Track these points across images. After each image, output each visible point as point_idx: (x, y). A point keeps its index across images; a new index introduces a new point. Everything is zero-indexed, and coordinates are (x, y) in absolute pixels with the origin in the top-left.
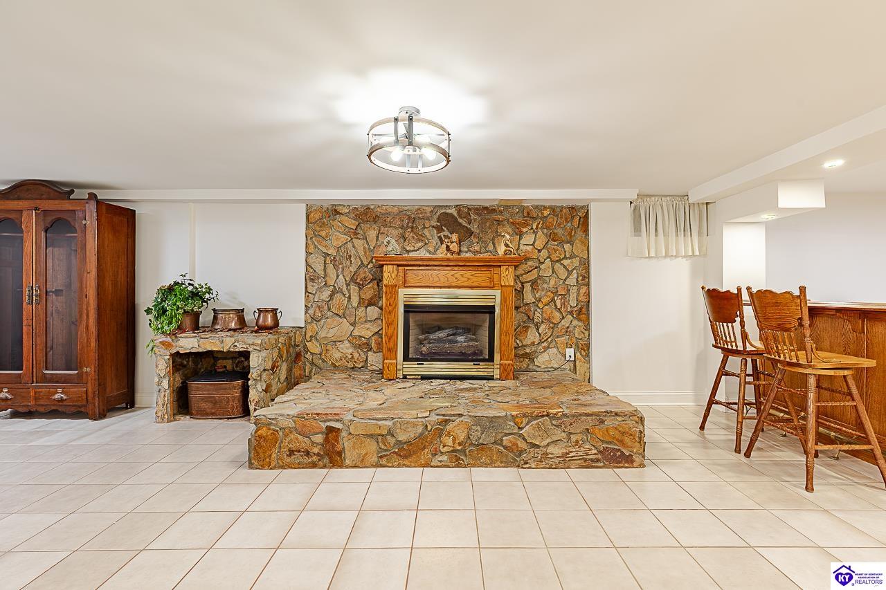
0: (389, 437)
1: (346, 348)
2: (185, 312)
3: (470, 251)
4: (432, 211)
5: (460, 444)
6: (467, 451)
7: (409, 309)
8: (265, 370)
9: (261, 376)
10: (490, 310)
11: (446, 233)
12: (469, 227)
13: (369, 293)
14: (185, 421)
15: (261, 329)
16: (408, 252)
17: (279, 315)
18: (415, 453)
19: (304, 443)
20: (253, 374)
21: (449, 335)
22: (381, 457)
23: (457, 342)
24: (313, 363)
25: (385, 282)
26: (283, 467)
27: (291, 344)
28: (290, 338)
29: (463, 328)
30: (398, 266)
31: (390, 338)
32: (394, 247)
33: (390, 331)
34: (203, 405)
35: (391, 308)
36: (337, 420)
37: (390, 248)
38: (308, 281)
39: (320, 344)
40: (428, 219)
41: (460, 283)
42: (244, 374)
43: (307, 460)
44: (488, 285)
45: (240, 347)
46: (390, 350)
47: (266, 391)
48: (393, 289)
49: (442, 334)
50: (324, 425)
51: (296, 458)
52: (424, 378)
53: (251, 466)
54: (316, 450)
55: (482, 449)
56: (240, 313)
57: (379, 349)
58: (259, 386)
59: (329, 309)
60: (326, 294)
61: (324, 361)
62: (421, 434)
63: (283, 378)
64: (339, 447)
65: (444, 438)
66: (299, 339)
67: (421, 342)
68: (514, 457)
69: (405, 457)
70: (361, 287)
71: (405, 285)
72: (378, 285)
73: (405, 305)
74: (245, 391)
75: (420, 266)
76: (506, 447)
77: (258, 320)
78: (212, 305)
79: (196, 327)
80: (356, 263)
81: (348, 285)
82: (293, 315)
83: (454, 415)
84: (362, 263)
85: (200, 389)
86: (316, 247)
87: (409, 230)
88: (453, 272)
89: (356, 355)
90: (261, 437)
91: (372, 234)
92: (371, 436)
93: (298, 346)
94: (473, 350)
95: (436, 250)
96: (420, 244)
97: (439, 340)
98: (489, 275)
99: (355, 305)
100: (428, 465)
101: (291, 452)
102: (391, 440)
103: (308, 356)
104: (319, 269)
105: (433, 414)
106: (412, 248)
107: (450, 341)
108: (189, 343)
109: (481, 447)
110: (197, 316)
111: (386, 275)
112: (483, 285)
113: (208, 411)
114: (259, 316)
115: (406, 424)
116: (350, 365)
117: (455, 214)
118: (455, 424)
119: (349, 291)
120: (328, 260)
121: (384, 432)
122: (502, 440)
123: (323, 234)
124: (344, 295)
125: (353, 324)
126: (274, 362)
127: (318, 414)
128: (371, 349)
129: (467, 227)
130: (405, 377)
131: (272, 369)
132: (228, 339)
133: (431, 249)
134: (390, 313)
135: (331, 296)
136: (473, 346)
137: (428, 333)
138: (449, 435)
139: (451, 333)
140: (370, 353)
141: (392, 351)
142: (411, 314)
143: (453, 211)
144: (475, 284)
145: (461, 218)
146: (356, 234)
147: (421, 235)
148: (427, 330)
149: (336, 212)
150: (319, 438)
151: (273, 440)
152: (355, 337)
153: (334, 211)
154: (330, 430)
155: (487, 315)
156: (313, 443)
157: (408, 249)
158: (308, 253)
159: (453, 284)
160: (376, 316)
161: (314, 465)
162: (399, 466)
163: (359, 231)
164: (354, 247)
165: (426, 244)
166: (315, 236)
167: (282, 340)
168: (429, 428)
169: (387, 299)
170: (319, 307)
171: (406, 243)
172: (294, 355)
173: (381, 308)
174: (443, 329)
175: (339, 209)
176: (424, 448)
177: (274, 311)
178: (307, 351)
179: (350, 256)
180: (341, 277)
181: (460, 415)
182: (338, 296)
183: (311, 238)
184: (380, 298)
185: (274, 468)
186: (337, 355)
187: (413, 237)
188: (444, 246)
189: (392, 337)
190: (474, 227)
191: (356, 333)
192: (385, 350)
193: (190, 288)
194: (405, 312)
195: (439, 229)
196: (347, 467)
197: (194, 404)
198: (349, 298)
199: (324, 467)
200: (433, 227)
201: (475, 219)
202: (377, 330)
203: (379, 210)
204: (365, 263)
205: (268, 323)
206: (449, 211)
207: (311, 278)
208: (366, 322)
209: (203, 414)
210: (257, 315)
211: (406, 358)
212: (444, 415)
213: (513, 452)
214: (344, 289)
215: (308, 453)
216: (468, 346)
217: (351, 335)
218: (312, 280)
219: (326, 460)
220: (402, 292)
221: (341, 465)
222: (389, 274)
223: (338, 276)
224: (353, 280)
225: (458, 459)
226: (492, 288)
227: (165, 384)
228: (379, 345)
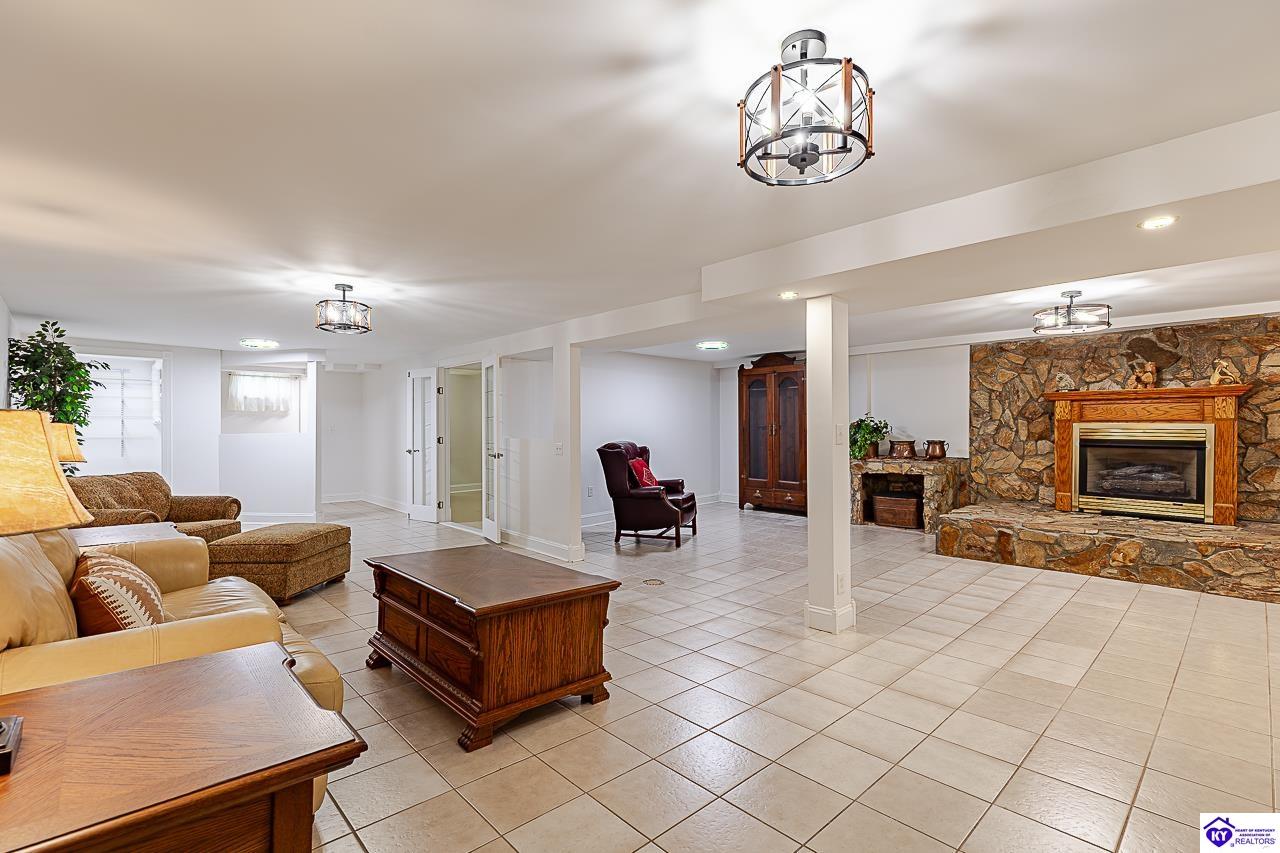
0: (1056, 546)
1: (1014, 480)
2: (872, 442)
3: (1177, 378)
4: (1121, 338)
5: (1131, 561)
6: (1140, 569)
7: (1085, 444)
8: (937, 491)
9: (933, 496)
10: (1200, 446)
11: (1141, 360)
12: (1174, 351)
13: (1039, 426)
14: (872, 526)
15: (932, 458)
16: (1088, 383)
17: (946, 447)
18: (1083, 562)
19: (980, 541)
20: (927, 494)
21: (1140, 472)
22: (1049, 561)
23: (1152, 480)
24: (978, 493)
25: (1057, 417)
26: (962, 557)
27: (957, 474)
28: (956, 468)
29: (1162, 466)
30: (1072, 401)
31: (1063, 472)
32: (1067, 382)
33: (1064, 464)
34: (886, 515)
35: (1064, 443)
36: (1008, 528)
37: (1062, 384)
38: (973, 417)
39: (986, 475)
40: (1115, 347)
41: (1153, 417)
42: (918, 494)
43: (982, 554)
44: (1196, 418)
45: (916, 471)
46: (1063, 482)
47: (937, 509)
48: (1067, 425)
49: (1130, 471)
50: (996, 530)
51: (973, 551)
52: (1105, 513)
53: (938, 552)
54: (990, 548)
55: (1158, 570)
56: (911, 444)
57: (1052, 483)
58: (932, 504)
59: (995, 442)
60: (991, 429)
61: (989, 491)
62: (1088, 548)
63: (950, 502)
64: (1010, 548)
65: (1113, 554)
66: (963, 469)
67: (1103, 477)
68: (1198, 581)
69: (1073, 565)
70: (1030, 421)
71: (1081, 419)
72: (1050, 419)
73: (1081, 440)
74: (920, 507)
75: (1100, 400)
76: (1187, 572)
77: (927, 451)
78: (887, 439)
79: (876, 454)
80: (1023, 398)
81: (1015, 419)
82: (959, 447)
83: (1125, 536)
84: (1031, 397)
85: (882, 503)
86: (980, 384)
87: (1090, 361)
88: (1143, 406)
89: (1025, 488)
90: (945, 532)
91: (1043, 368)
92: (1039, 543)
93: (963, 475)
94: (1173, 489)
95: (1126, 379)
96: (1102, 375)
97: (1127, 477)
98: (1198, 408)
99: (1024, 438)
100: (1096, 574)
101: (969, 547)
102: (1059, 549)
103: (973, 485)
104: (984, 404)
105: (1101, 533)
106: (1094, 380)
107: (1143, 479)
108: (875, 467)
109: (1158, 568)
110: (875, 445)
111: (1058, 410)
112: (1187, 418)
113: (890, 520)
114: (928, 448)
115: (1074, 538)
116: (1018, 497)
117: (1154, 339)
118: (1125, 543)
119: (1016, 425)
120: (993, 396)
121: (1052, 542)
122: (1182, 564)
123: (988, 371)
124: (1011, 429)
125: (1022, 457)
126: (944, 487)
127: (991, 521)
128: (1042, 483)
129: (1171, 352)
130: (1081, 511)
131: (943, 491)
132: (905, 465)
133: (1119, 379)
134: (1063, 446)
135: (997, 430)
136: (1173, 485)
137: (1112, 468)
138: (1119, 551)
139: (1144, 469)
140: (1041, 487)
141: (1065, 484)
142: (1089, 449)
143: (1151, 336)
144: (1176, 417)
145: (1162, 341)
146: (1024, 369)
147: (1105, 365)
148: (1111, 465)
149: (1002, 350)
150: (992, 539)
151: (954, 536)
152: (1024, 470)
153: (1000, 348)
154: (1002, 534)
155: (1195, 453)
156: (987, 542)
157: (1088, 380)
158: (972, 391)
159: (1144, 418)
160: (1048, 450)
161: (988, 559)
162: (1066, 571)
163: (1028, 366)
164: (1022, 381)
165: (1111, 374)
166: (980, 373)
167: (949, 468)
168: (1097, 543)
169: (1059, 434)
170: (984, 440)
171: (1085, 374)
172: (959, 483)
173: (1053, 442)
174: (1134, 465)
175: (1005, 346)
176: (1092, 560)
177: (942, 443)
178: (972, 480)
179: (1018, 391)
180: (1007, 411)
181: (1133, 536)
182: (1004, 431)
183: (975, 377)
184: (1053, 432)
185: (956, 556)
186: (1004, 487)
187: (1095, 368)
188: (1134, 377)
189: (1066, 471)
190: (1183, 351)
191: (1025, 465)
192: (1057, 483)
193: (872, 424)
194: (1081, 446)
195: (1131, 357)
196: (1017, 565)
197: (878, 515)
198: (1017, 431)
199: (997, 562)
200: (1122, 355)
201: (1184, 342)
202: (1049, 464)
203: (1051, 343)
204: (1035, 396)
205: (936, 452)
206: (1145, 336)
207: (975, 412)
208: (1036, 455)
209: (886, 523)
210: (926, 447)
211: (1083, 491)
212: (1113, 534)
213: (1195, 576)
214: (1011, 423)
215: (983, 549)
216: (1167, 485)
217: (1019, 467)
218: (977, 415)
219: (998, 557)
220: (1077, 427)
221: (1012, 562)
222: (1061, 410)
223: (1004, 411)
224: (1021, 414)
225: (1127, 573)
226: (1203, 420)
227: (858, 496)
228: (1052, 479)
